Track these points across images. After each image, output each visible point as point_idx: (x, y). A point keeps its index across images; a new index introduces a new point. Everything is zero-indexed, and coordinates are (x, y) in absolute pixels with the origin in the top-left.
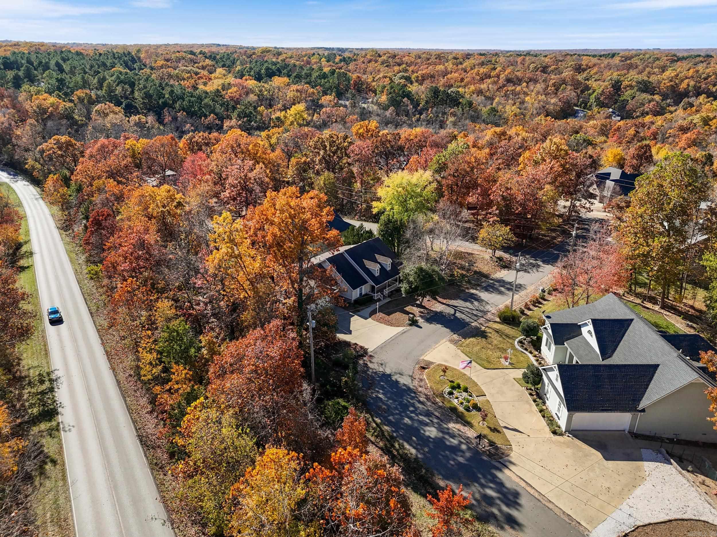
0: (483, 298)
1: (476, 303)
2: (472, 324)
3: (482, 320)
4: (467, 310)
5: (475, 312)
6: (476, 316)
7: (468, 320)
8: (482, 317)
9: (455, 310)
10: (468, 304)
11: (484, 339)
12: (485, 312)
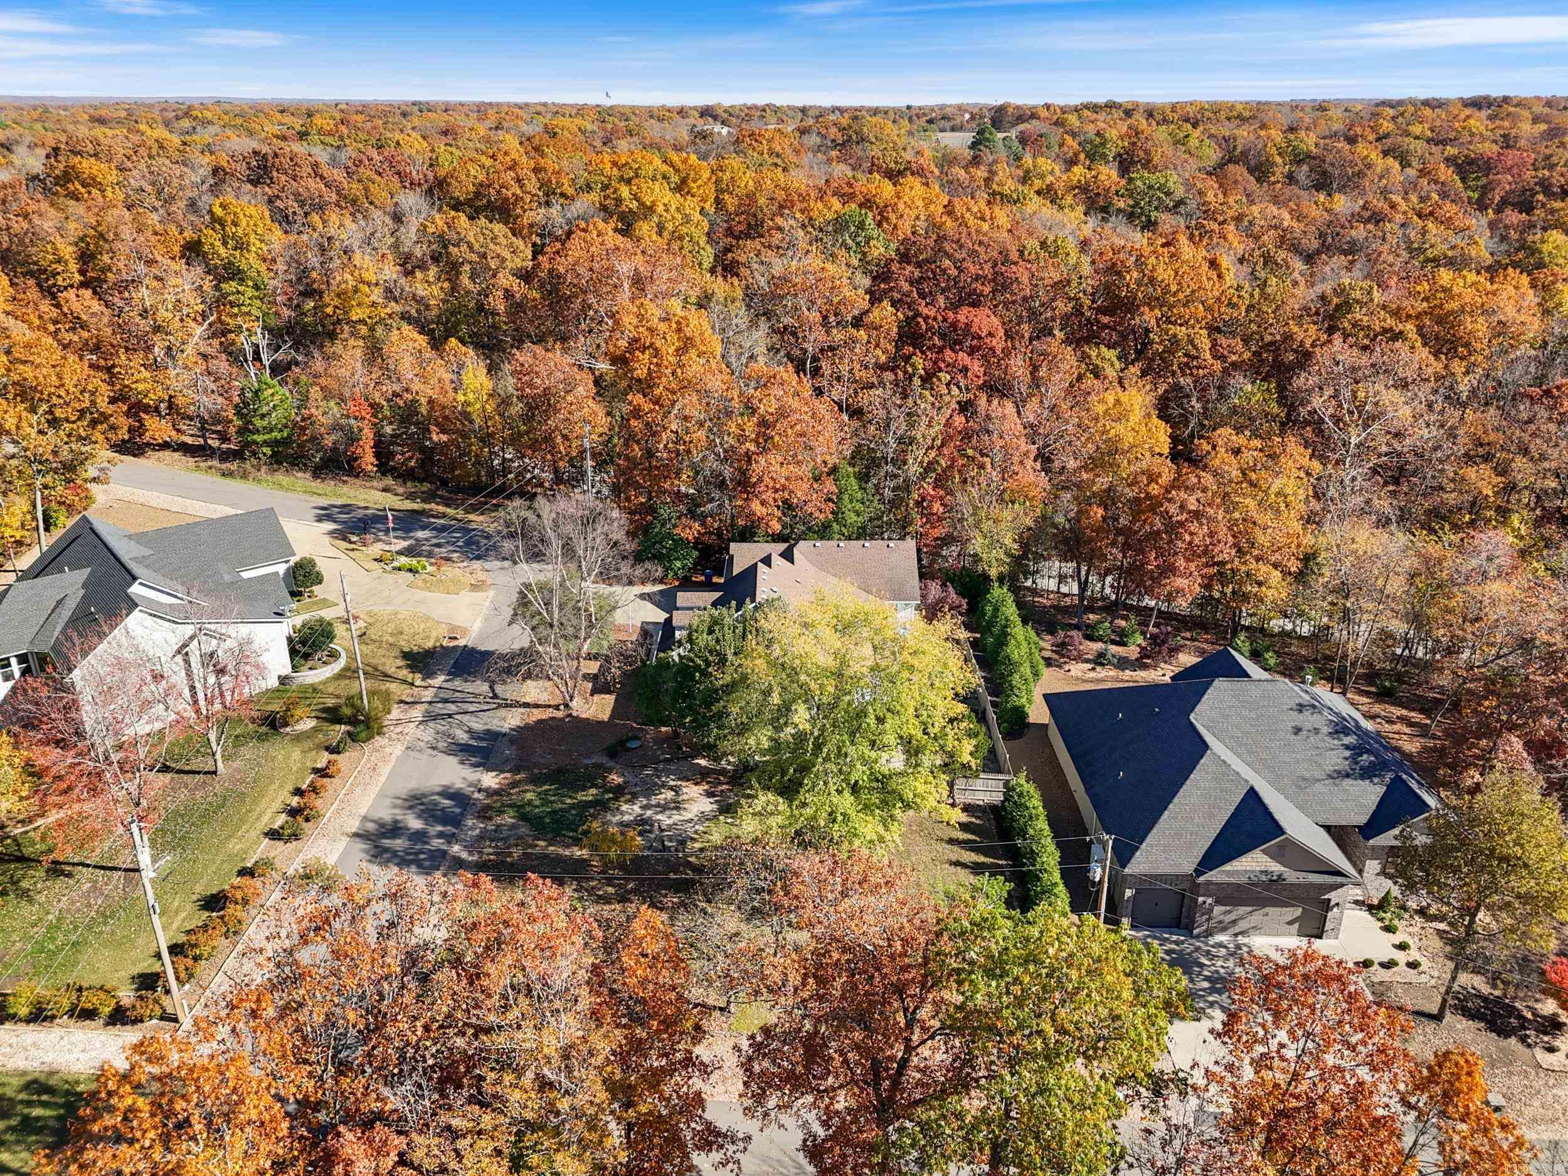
0: (453, 761)
1: (462, 736)
2: (442, 678)
3: (428, 695)
4: (471, 708)
5: (452, 708)
6: (446, 701)
7: (457, 683)
8: (430, 703)
9: (495, 696)
10: (478, 725)
11: (406, 649)
12: (430, 717)
